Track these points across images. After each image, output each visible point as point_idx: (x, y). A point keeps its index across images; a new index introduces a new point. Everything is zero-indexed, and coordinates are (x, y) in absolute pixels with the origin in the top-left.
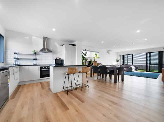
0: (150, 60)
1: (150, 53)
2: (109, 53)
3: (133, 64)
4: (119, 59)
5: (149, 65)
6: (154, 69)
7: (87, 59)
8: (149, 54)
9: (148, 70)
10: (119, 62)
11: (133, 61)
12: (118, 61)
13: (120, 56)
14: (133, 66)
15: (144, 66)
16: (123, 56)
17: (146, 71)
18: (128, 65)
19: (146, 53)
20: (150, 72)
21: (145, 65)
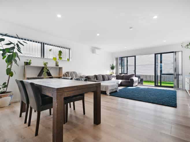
0: (161, 67)
1: (161, 54)
2: (95, 53)
3: (135, 73)
4: (115, 65)
5: (159, 74)
6: (165, 80)
7: (30, 61)
8: (159, 55)
9: (158, 84)
10: (115, 70)
11: (135, 68)
12: (112, 68)
13: (117, 59)
14: (135, 77)
15: (153, 76)
16: (122, 59)
17: (156, 86)
18: (128, 75)
19: (155, 54)
20: (161, 86)
21: (154, 74)
